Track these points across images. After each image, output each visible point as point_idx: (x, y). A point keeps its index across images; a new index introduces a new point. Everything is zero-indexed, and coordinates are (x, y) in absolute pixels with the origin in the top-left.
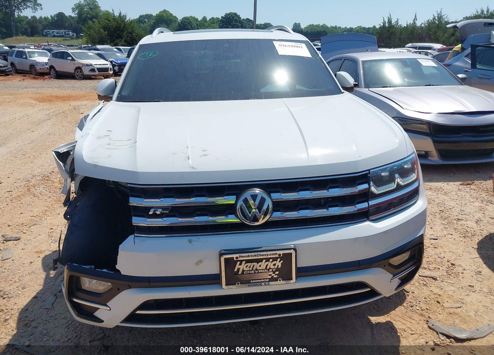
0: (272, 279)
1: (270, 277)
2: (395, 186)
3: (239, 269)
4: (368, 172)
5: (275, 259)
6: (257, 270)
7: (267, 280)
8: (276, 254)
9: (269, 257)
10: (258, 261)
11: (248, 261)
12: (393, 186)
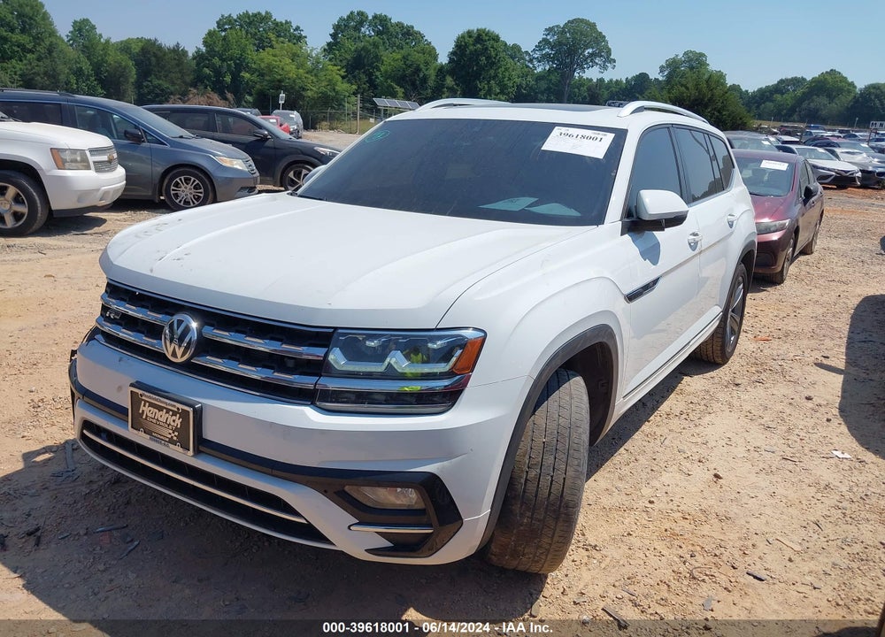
0: (171, 441)
1: (170, 436)
2: (384, 367)
3: (143, 411)
4: (331, 330)
5: (174, 414)
6: (157, 420)
7: (167, 440)
8: (174, 406)
9: (170, 407)
10: (160, 409)
11: (151, 405)
12: (379, 368)
